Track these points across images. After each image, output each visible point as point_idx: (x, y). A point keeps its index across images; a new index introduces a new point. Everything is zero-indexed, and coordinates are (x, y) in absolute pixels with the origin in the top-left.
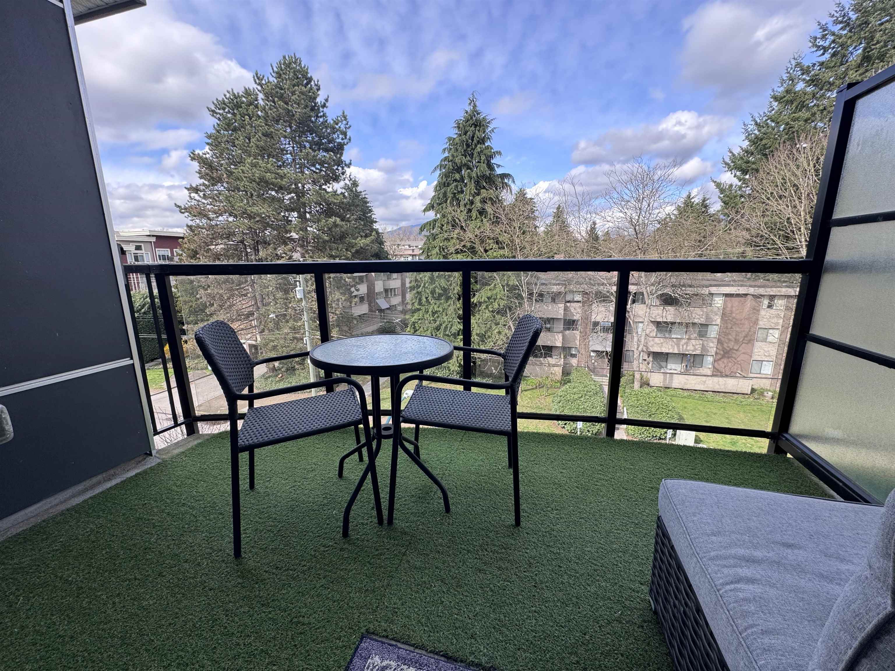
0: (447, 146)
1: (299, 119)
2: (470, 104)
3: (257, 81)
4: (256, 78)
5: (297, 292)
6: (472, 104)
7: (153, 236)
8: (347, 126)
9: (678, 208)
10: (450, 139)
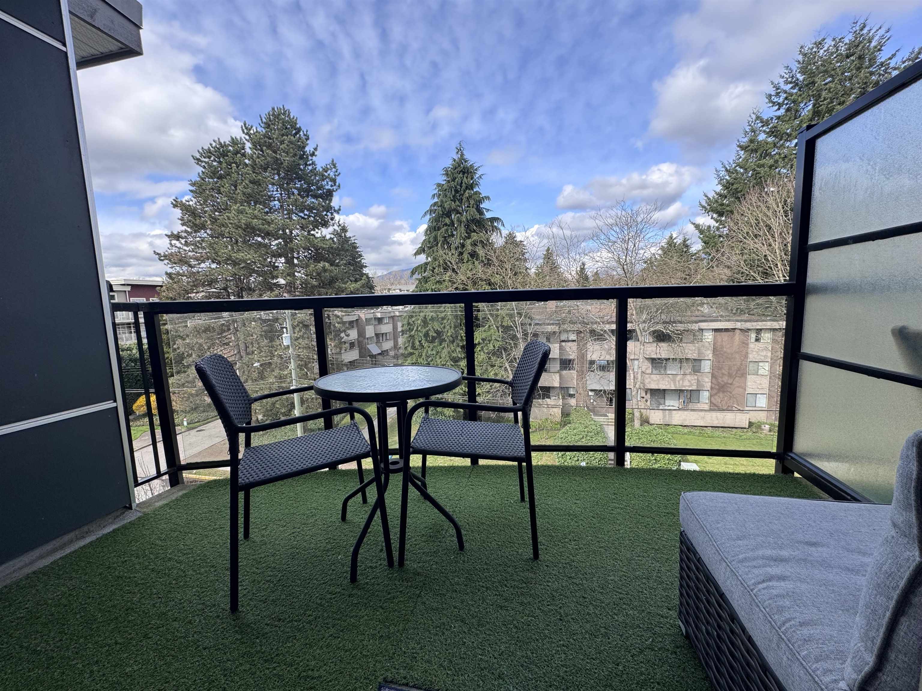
0: (436, 192)
1: (288, 167)
2: (457, 153)
3: (245, 131)
4: (244, 128)
5: (284, 339)
6: (459, 153)
7: (128, 285)
8: (336, 174)
9: (662, 248)
10: (439, 185)
